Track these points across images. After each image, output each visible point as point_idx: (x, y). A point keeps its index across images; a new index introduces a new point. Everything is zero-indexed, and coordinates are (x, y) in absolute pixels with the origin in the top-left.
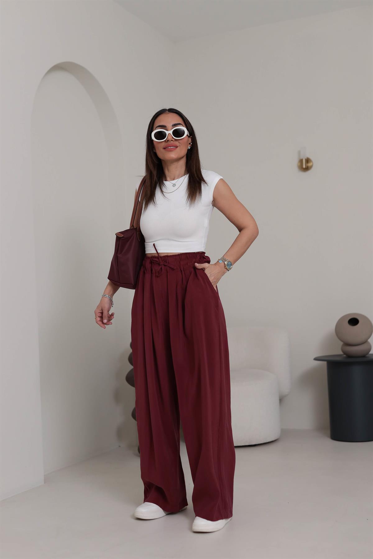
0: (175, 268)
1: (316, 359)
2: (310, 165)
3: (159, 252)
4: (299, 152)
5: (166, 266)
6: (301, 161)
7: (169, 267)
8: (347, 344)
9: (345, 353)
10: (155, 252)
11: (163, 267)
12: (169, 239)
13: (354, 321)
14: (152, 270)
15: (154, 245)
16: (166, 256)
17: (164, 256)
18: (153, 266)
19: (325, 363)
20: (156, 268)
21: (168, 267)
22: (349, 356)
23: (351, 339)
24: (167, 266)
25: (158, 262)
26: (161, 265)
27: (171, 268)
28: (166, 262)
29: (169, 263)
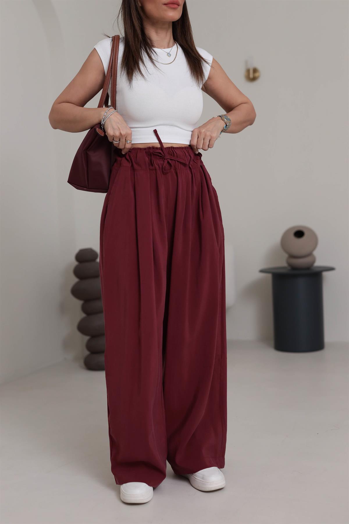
1: (262, 271)
2: (257, 75)
3: (163, 141)
4: (246, 62)
6: (248, 71)
8: (292, 256)
9: (290, 265)
10: (156, 141)
11: (169, 162)
13: (299, 234)
15: (155, 132)
18: (152, 159)
19: (269, 276)
22: (293, 268)
23: (296, 251)
24: (175, 160)
25: (162, 155)
26: (166, 159)
27: (180, 163)
28: (173, 155)
29: (177, 157)
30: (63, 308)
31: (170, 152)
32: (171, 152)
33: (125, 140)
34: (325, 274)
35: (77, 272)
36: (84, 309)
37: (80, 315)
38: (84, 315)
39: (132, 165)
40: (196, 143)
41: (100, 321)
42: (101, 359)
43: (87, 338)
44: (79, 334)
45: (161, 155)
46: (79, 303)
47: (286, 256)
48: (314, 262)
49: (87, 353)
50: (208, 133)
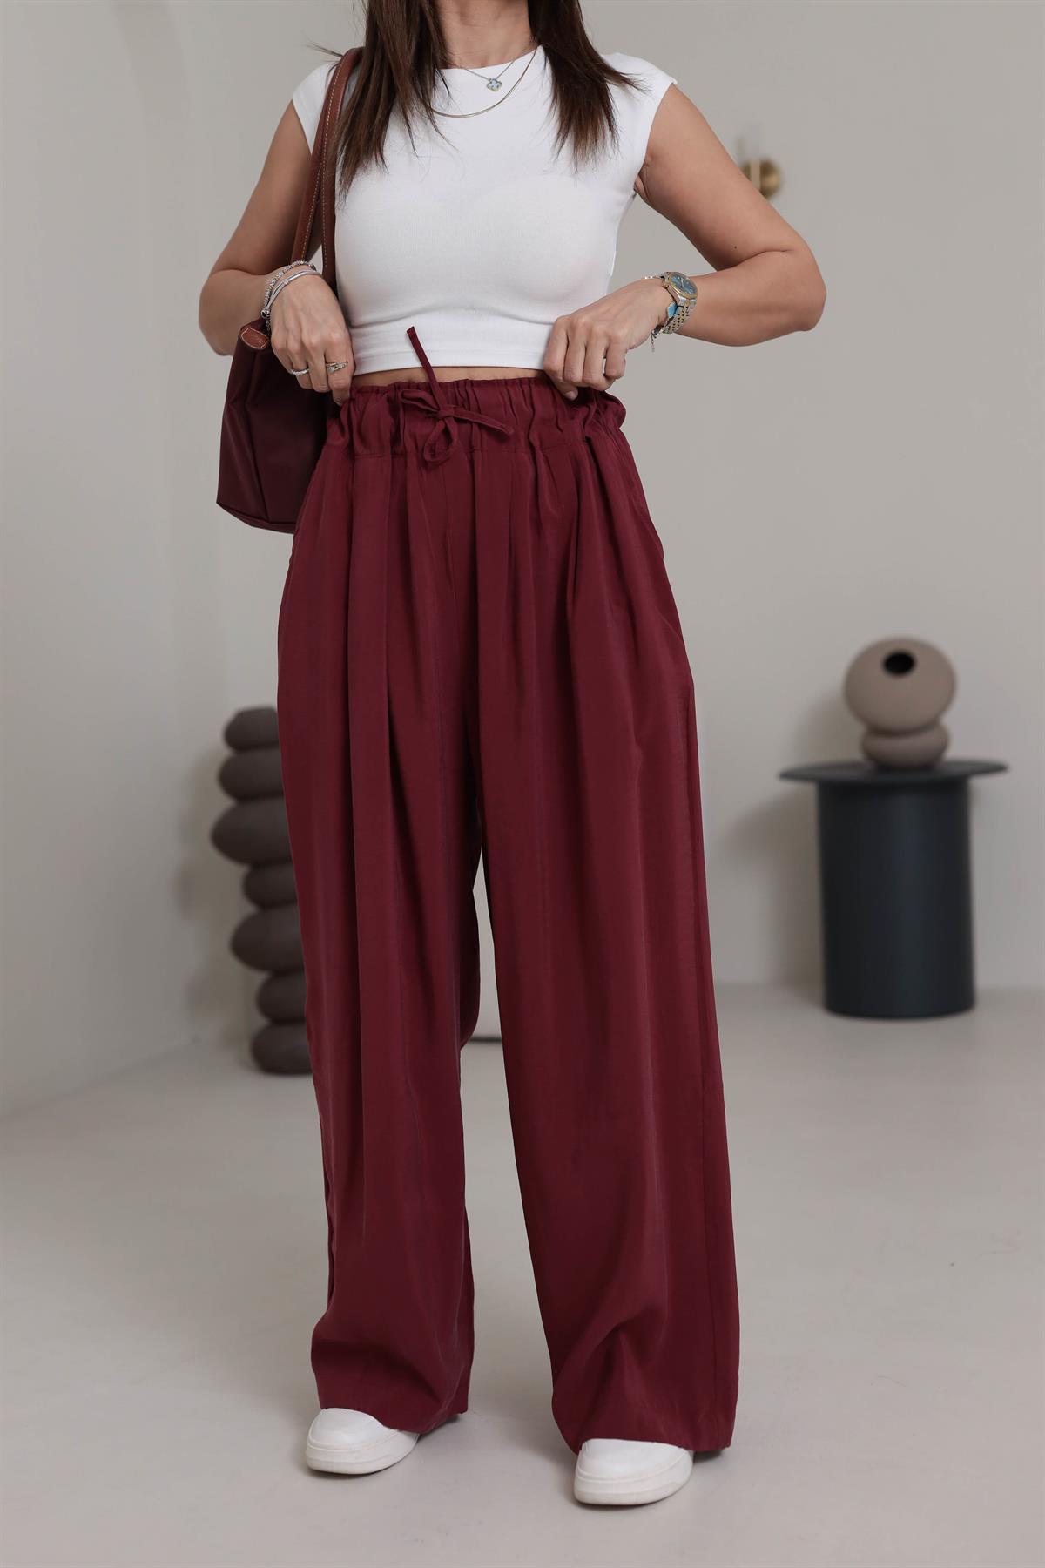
0: (511, 432)
1: (788, 775)
2: (771, 181)
3: (433, 363)
4: (740, 143)
5: (465, 421)
7: (480, 426)
8: (878, 730)
9: (870, 755)
10: (415, 362)
11: (454, 428)
12: (473, 308)
13: (900, 663)
14: (396, 439)
15: (412, 334)
16: (465, 381)
17: (457, 384)
18: (402, 422)
19: (809, 791)
20: (418, 430)
21: (476, 428)
22: (883, 766)
23: (889, 715)
24: (471, 423)
25: (429, 406)
26: (443, 419)
27: (490, 430)
28: (466, 405)
29: (479, 411)
30: (187, 887)
31: (459, 398)
32: (461, 395)
33: (326, 363)
34: (979, 785)
35: (230, 779)
36: (252, 890)
37: (239, 909)
38: (250, 909)
39: (351, 445)
40: (563, 362)
41: (288, 926)
42: (299, 1040)
43: (259, 978)
44: (235, 968)
45: (426, 407)
46: (233, 873)
47: (858, 729)
48: (943, 747)
49: (261, 1022)
50: (600, 328)
